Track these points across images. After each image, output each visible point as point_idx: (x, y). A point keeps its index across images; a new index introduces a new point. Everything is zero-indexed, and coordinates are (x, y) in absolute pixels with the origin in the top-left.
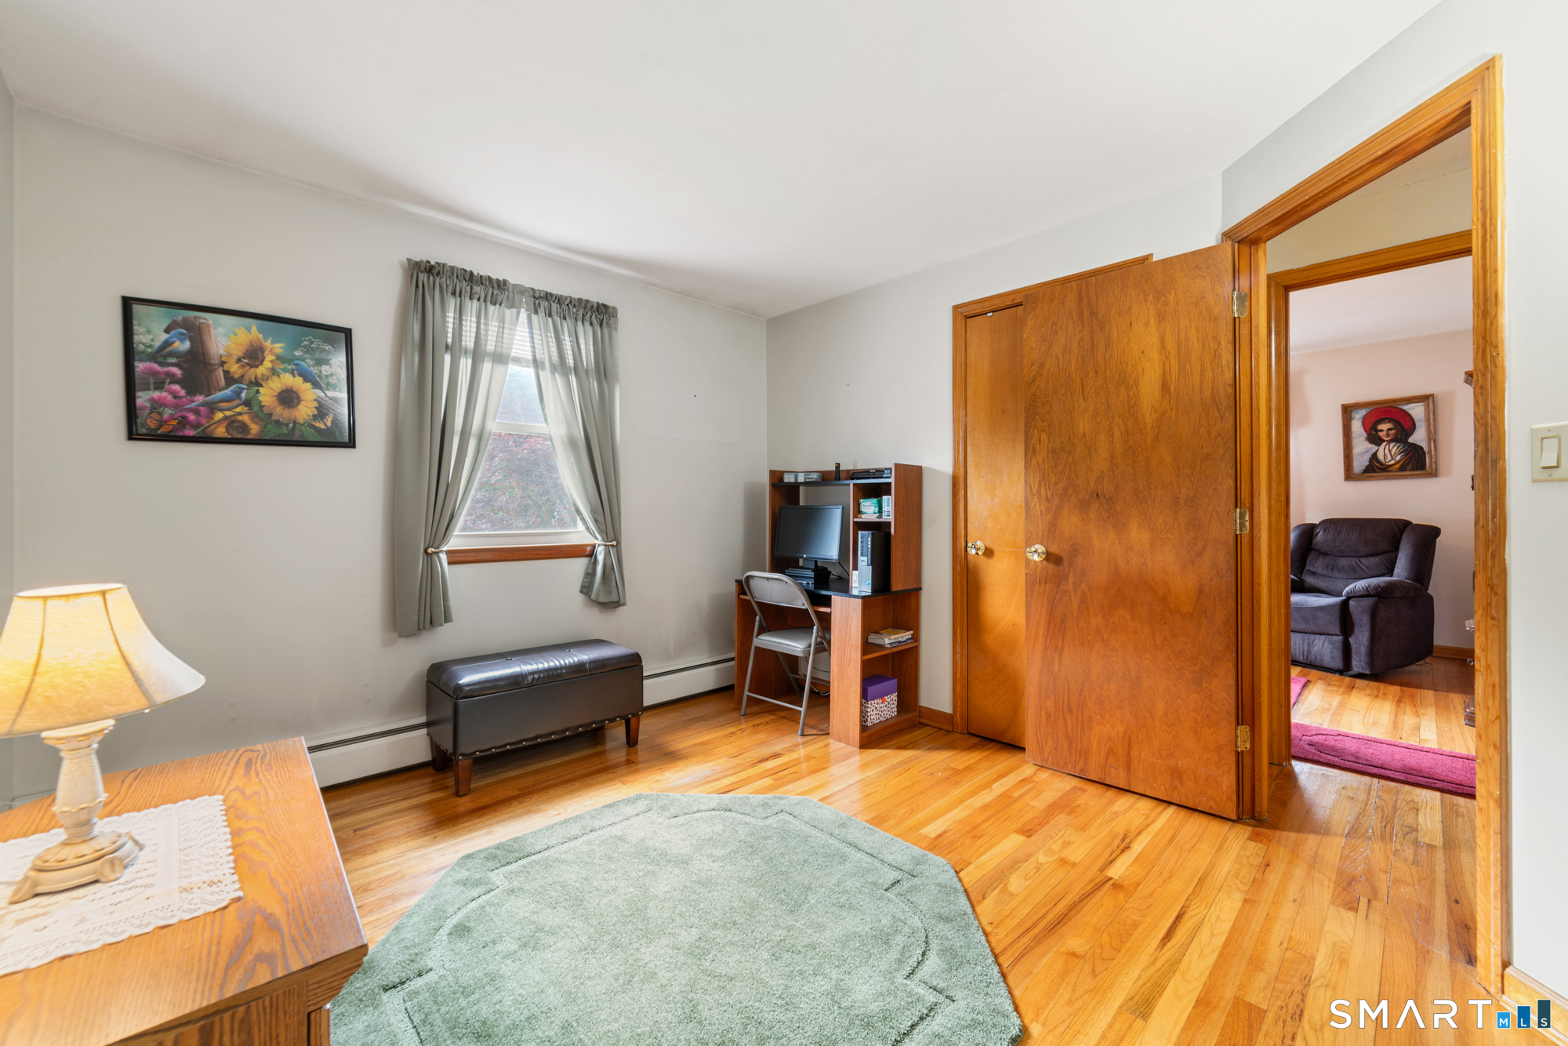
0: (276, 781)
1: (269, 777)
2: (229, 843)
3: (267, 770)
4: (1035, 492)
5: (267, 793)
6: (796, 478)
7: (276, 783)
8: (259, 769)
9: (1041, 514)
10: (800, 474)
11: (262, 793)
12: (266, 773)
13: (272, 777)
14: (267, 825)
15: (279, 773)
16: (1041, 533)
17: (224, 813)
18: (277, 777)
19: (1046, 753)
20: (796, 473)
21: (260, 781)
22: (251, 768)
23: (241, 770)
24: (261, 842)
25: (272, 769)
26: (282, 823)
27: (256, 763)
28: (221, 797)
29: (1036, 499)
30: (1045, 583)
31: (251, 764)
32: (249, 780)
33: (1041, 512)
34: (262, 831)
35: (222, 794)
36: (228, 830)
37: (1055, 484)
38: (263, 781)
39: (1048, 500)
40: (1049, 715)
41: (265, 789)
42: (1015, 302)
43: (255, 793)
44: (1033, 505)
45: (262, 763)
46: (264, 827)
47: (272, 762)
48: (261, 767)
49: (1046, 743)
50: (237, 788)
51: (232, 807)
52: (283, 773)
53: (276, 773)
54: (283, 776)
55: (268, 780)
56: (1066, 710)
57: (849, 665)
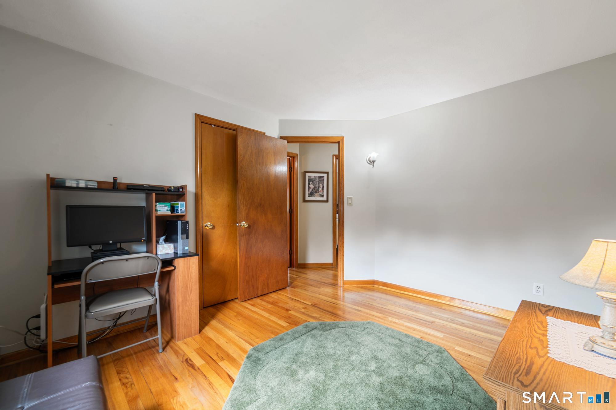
0: (519, 349)
1: (521, 354)
2: (548, 332)
3: (520, 359)
4: (242, 203)
5: (526, 345)
6: (78, 184)
7: (520, 348)
8: (524, 363)
9: (244, 211)
10: (81, 181)
11: (529, 347)
12: (522, 357)
13: (520, 352)
14: (532, 332)
15: (516, 353)
16: (244, 218)
17: (549, 346)
18: (518, 351)
19: (246, 295)
20: (77, 180)
21: (527, 354)
22: (528, 367)
23: (535, 369)
24: (537, 328)
25: (517, 358)
26: (526, 330)
27: (524, 369)
28: (549, 355)
29: (242, 205)
30: (245, 235)
31: (527, 370)
32: (532, 358)
33: (244, 210)
34: (535, 331)
35: (549, 357)
36: (548, 337)
37: (248, 200)
38: (525, 353)
39: (246, 206)
40: (247, 281)
41: (526, 348)
42: (224, 126)
43: (532, 348)
44: (241, 207)
45: (520, 367)
46: (534, 332)
47: (515, 363)
48: (522, 363)
49: (246, 292)
50: (540, 357)
51: (544, 347)
52: (514, 351)
53: (517, 353)
54: (514, 349)
55: (523, 352)
56: (252, 277)
57: (191, 293)
